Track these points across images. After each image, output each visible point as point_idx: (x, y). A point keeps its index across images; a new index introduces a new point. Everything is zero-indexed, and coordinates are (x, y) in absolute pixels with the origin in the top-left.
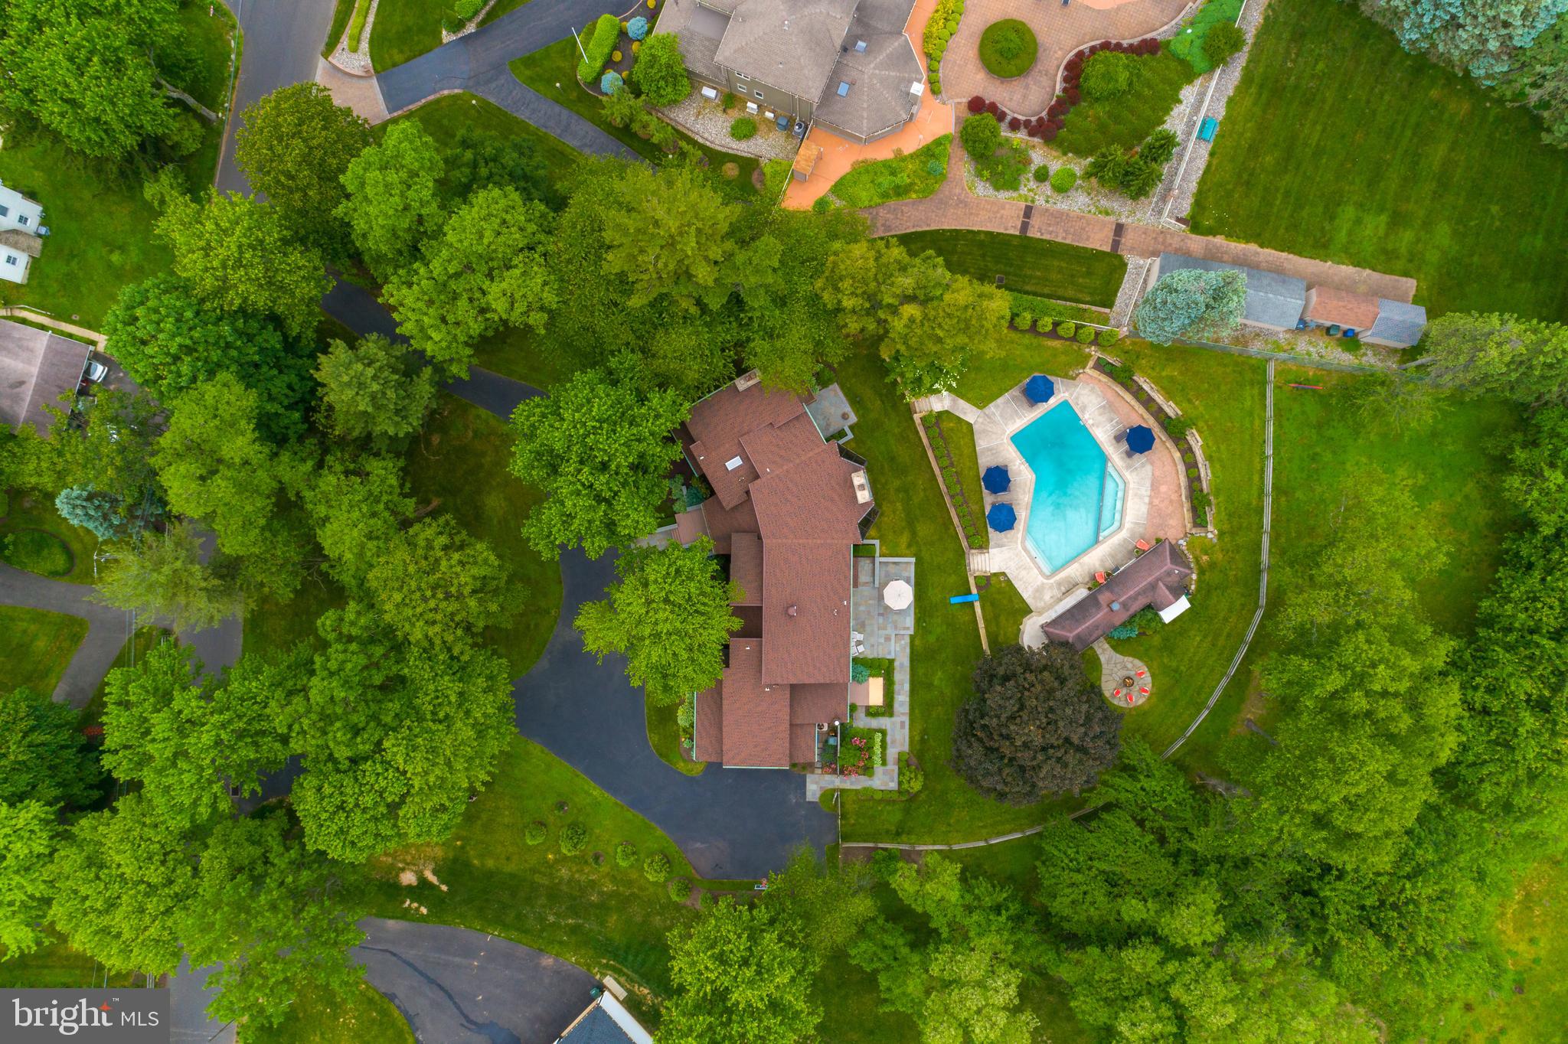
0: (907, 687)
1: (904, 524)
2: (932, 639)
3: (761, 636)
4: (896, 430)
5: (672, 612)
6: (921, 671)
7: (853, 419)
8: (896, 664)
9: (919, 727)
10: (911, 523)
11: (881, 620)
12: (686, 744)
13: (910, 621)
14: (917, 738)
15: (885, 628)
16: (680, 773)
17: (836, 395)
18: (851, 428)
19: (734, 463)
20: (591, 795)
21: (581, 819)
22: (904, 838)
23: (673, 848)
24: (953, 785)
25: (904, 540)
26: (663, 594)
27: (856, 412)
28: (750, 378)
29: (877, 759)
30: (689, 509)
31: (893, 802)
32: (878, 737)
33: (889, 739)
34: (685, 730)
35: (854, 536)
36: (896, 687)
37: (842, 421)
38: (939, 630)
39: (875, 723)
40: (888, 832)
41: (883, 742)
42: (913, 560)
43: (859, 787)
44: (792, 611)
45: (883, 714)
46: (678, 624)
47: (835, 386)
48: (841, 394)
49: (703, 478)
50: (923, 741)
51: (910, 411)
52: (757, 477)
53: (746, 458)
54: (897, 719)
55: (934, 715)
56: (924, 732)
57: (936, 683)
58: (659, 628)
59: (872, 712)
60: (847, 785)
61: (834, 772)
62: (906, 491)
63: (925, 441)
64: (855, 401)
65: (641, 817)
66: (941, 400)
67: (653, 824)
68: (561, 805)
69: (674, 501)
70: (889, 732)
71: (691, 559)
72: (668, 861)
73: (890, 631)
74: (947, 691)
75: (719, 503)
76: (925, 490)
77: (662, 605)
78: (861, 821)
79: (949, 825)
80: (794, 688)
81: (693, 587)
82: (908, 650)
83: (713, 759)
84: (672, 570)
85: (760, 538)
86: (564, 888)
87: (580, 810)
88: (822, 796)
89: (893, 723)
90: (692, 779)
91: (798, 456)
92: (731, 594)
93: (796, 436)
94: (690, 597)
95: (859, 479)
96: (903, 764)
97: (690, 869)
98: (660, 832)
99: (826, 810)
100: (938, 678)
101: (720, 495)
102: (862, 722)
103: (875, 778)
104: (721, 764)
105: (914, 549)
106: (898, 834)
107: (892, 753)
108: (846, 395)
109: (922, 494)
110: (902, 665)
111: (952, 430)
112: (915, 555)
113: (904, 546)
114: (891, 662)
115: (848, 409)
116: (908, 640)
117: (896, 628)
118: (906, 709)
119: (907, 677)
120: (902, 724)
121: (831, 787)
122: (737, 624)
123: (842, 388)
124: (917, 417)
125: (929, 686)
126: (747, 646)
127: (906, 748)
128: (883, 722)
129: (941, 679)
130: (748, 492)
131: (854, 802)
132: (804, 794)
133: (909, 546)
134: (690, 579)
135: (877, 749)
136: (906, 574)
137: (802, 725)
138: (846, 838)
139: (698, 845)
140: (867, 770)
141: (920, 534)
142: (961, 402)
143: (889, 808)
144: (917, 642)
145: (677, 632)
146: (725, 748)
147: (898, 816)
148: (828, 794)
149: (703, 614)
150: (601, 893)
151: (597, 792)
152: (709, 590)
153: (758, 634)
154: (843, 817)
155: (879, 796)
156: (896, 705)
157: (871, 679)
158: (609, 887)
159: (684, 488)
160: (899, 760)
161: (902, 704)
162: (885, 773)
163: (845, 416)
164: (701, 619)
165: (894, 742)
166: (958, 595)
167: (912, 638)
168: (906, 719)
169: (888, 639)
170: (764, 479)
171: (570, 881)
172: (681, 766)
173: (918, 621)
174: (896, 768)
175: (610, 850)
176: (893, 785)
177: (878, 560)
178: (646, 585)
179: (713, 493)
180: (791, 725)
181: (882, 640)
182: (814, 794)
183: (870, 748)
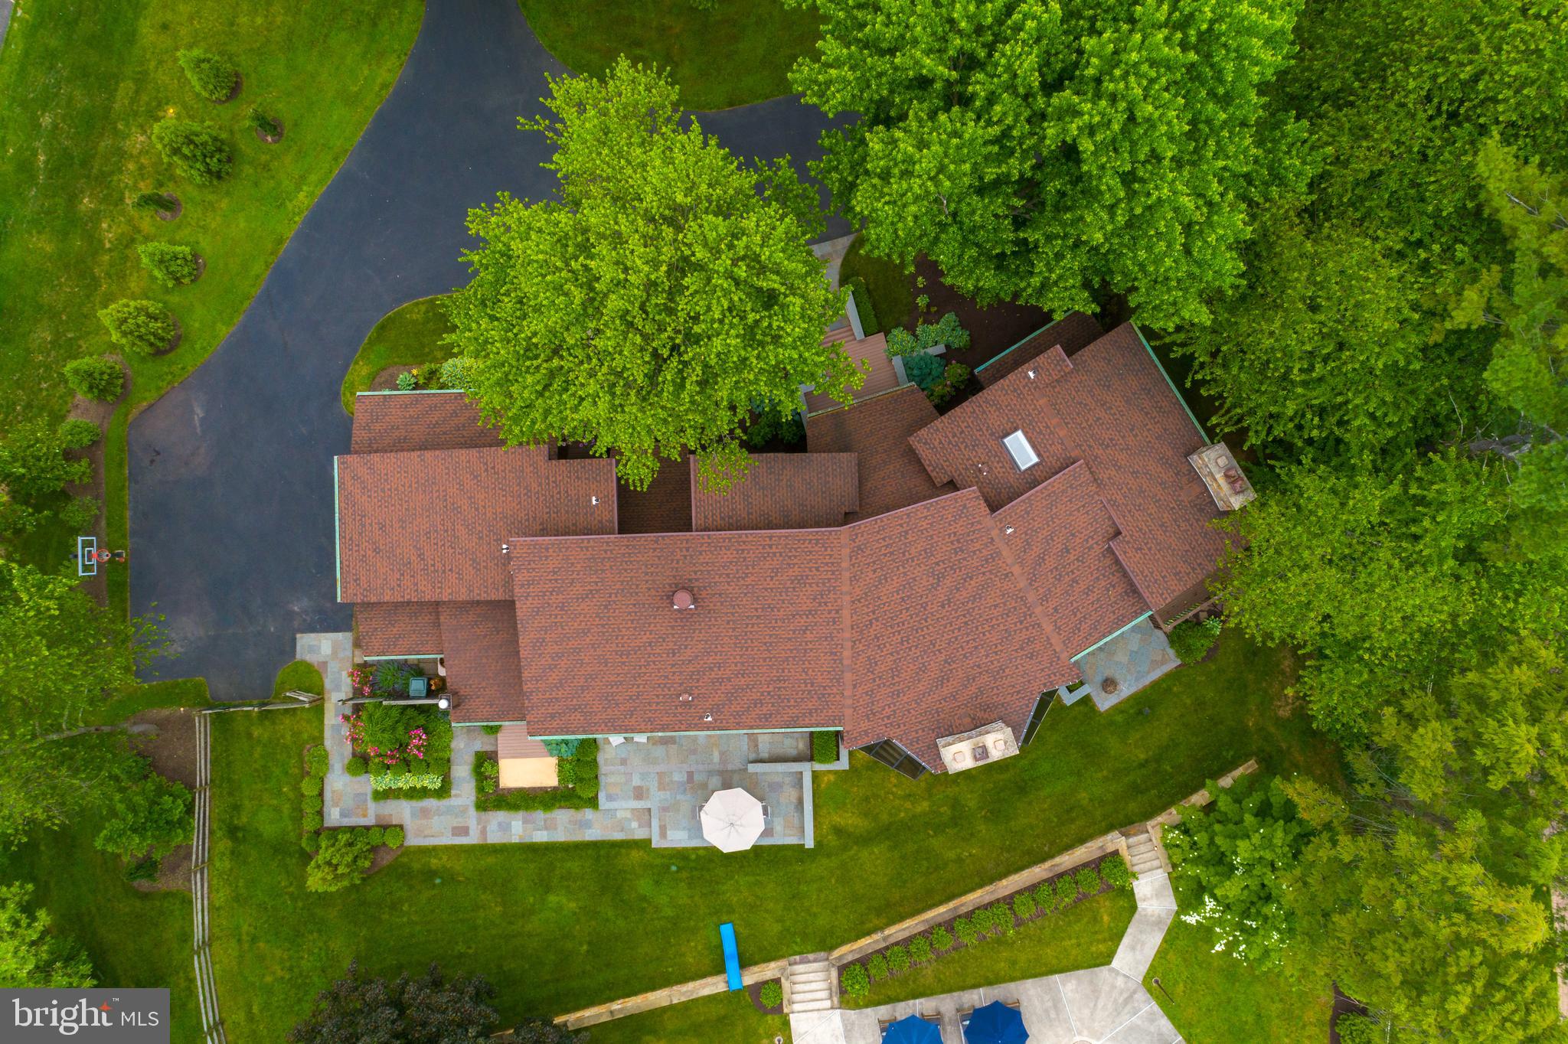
0: (541, 837)
1: (885, 818)
2: (644, 886)
3: (624, 527)
4: (1083, 796)
5: (651, 286)
6: (574, 866)
7: (1105, 703)
8: (588, 814)
9: (458, 865)
10: (889, 833)
11: (679, 777)
12: (403, 377)
13: (678, 838)
14: (434, 862)
15: (662, 787)
16: (346, 367)
17: (1155, 664)
18: (1086, 700)
19: (1022, 450)
20: (299, 189)
21: (248, 170)
22: (224, 845)
23: (188, 361)
24: (338, 944)
25: (850, 820)
26: (700, 254)
27: (1117, 709)
28: (1231, 480)
29: (387, 781)
30: (897, 361)
31: (298, 815)
32: (432, 781)
33: (431, 803)
34: (432, 374)
35: (861, 730)
36: (540, 815)
37: (1099, 679)
38: (663, 900)
39: (462, 771)
40: (237, 808)
41: (423, 793)
42: (809, 843)
43: (328, 743)
44: (682, 601)
45: (480, 789)
46: (614, 303)
47: (1173, 662)
48: (1156, 674)
49: (971, 387)
50: (430, 874)
51: (1126, 824)
52: (994, 507)
53: (1033, 478)
54: (472, 819)
55: (485, 897)
56: (450, 878)
57: (552, 899)
58: (603, 248)
59: (486, 762)
60: (332, 718)
61: (358, 693)
62: (955, 821)
63: (1066, 860)
64: (1143, 706)
65: (255, 291)
66: (1158, 894)
67: (238, 319)
68: (270, 126)
69: (911, 329)
70: (444, 803)
71: (805, 339)
72: (164, 347)
73: (656, 799)
74: (534, 924)
75: (923, 423)
76: (959, 860)
77: (668, 253)
78: (258, 751)
79: (254, 939)
80: (508, 606)
81: (728, 342)
82: (618, 836)
83: (359, 435)
84: (772, 282)
85: (848, 517)
86: (105, 144)
87: (266, 167)
88: (309, 666)
89: (464, 810)
90: (336, 396)
91: (1044, 599)
92: (717, 456)
93: (1088, 591)
94: (697, 340)
95: (1000, 743)
96: (375, 838)
97: (151, 396)
98: (223, 331)
99: (280, 676)
100: (562, 902)
101: (942, 423)
102: (463, 746)
103: (347, 778)
104: (345, 449)
105: (832, 840)
106: (233, 831)
107: (402, 811)
108: (1155, 685)
109: (951, 855)
110: (588, 825)
111: (1095, 919)
112: (819, 843)
113: (838, 819)
114: (593, 802)
115: (1127, 689)
116: (640, 834)
117: (665, 809)
118: (494, 837)
119: (561, 836)
120: (464, 831)
121: (328, 684)
122: (640, 472)
123: (1168, 676)
124: (1114, 841)
125: (545, 886)
126: (600, 501)
127: (413, 841)
128: (465, 791)
129: (559, 909)
130: (952, 486)
131: (296, 734)
132: (311, 629)
133: (838, 831)
134: (750, 336)
135: (407, 781)
136: (778, 827)
137: (437, 624)
138: (222, 724)
139: (199, 412)
140: (361, 762)
141: (864, 854)
142: (1154, 940)
143: (286, 808)
144: (636, 855)
145: (593, 304)
146: (376, 458)
147: (269, 829)
148: (312, 681)
149: (652, 377)
150: (95, 216)
151: (304, 199)
152: (723, 393)
153: (626, 526)
154: (265, 716)
155: (308, 788)
156: (499, 817)
157: (553, 761)
158: (109, 232)
159: (940, 349)
160: (385, 828)
161: (505, 827)
162: (359, 797)
163: (1109, 684)
164: (639, 374)
165: (425, 813)
166: (737, 935)
167: (644, 844)
168: (472, 839)
169: (639, 793)
170: (989, 520)
171: (121, 154)
172: (360, 370)
173: (681, 855)
174: (370, 820)
175: (184, 233)
176: (334, 816)
177: (806, 769)
178: (724, 211)
179: (944, 406)
180: (437, 603)
181: (636, 781)
182: (312, 649)
183: (407, 765)
